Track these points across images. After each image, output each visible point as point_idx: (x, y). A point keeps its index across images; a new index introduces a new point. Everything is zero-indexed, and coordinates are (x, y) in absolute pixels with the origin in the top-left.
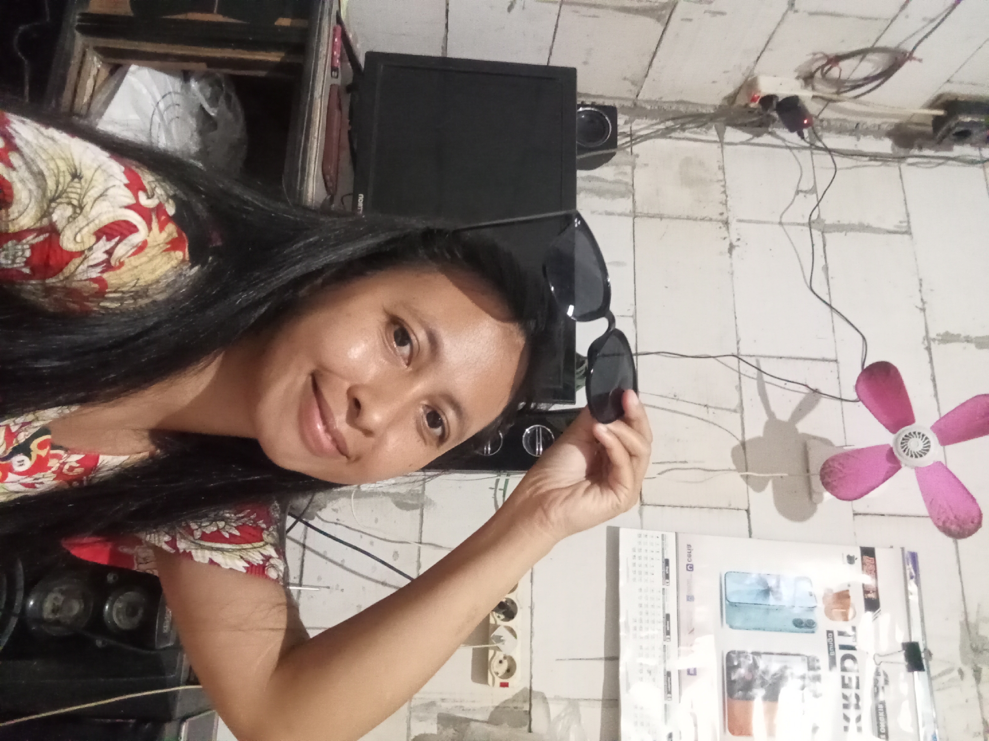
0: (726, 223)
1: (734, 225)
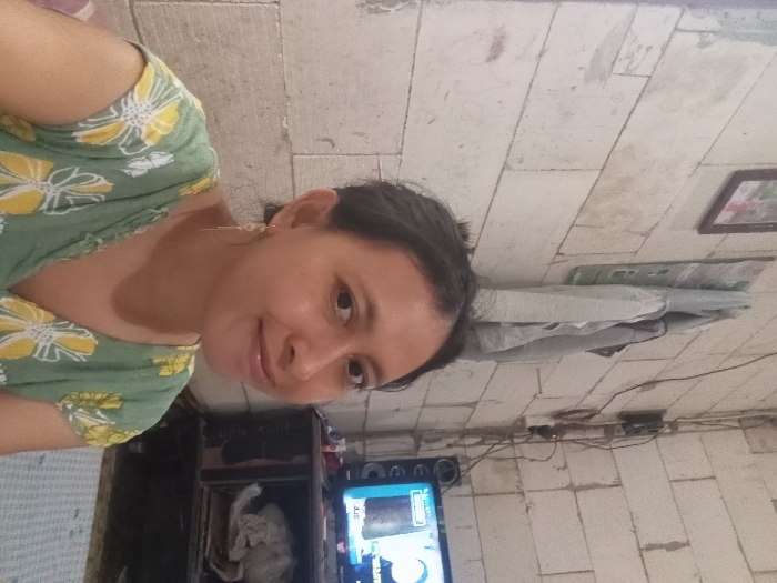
0: (522, 494)
1: (527, 494)
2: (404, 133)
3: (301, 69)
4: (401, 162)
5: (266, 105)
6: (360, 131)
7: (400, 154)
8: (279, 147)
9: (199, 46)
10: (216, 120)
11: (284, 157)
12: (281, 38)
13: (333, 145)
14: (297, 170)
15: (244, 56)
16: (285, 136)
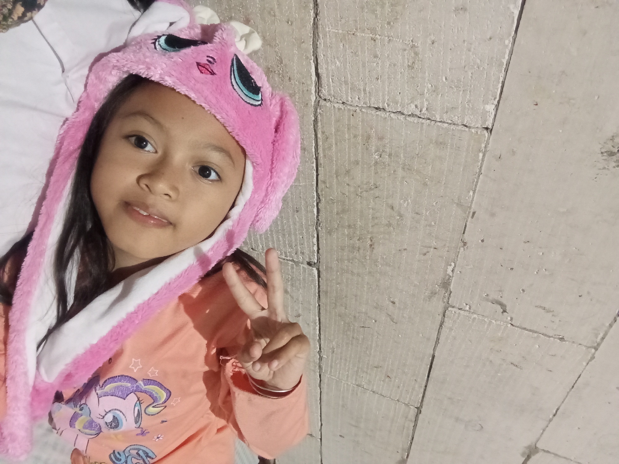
2: (611, 326)
3: (493, 215)
4: (593, 358)
5: (434, 244)
6: (547, 307)
7: (596, 349)
8: (433, 293)
9: (376, 163)
10: (371, 245)
11: (438, 305)
12: (480, 173)
13: (504, 311)
14: (448, 323)
15: (425, 184)
16: (446, 284)
